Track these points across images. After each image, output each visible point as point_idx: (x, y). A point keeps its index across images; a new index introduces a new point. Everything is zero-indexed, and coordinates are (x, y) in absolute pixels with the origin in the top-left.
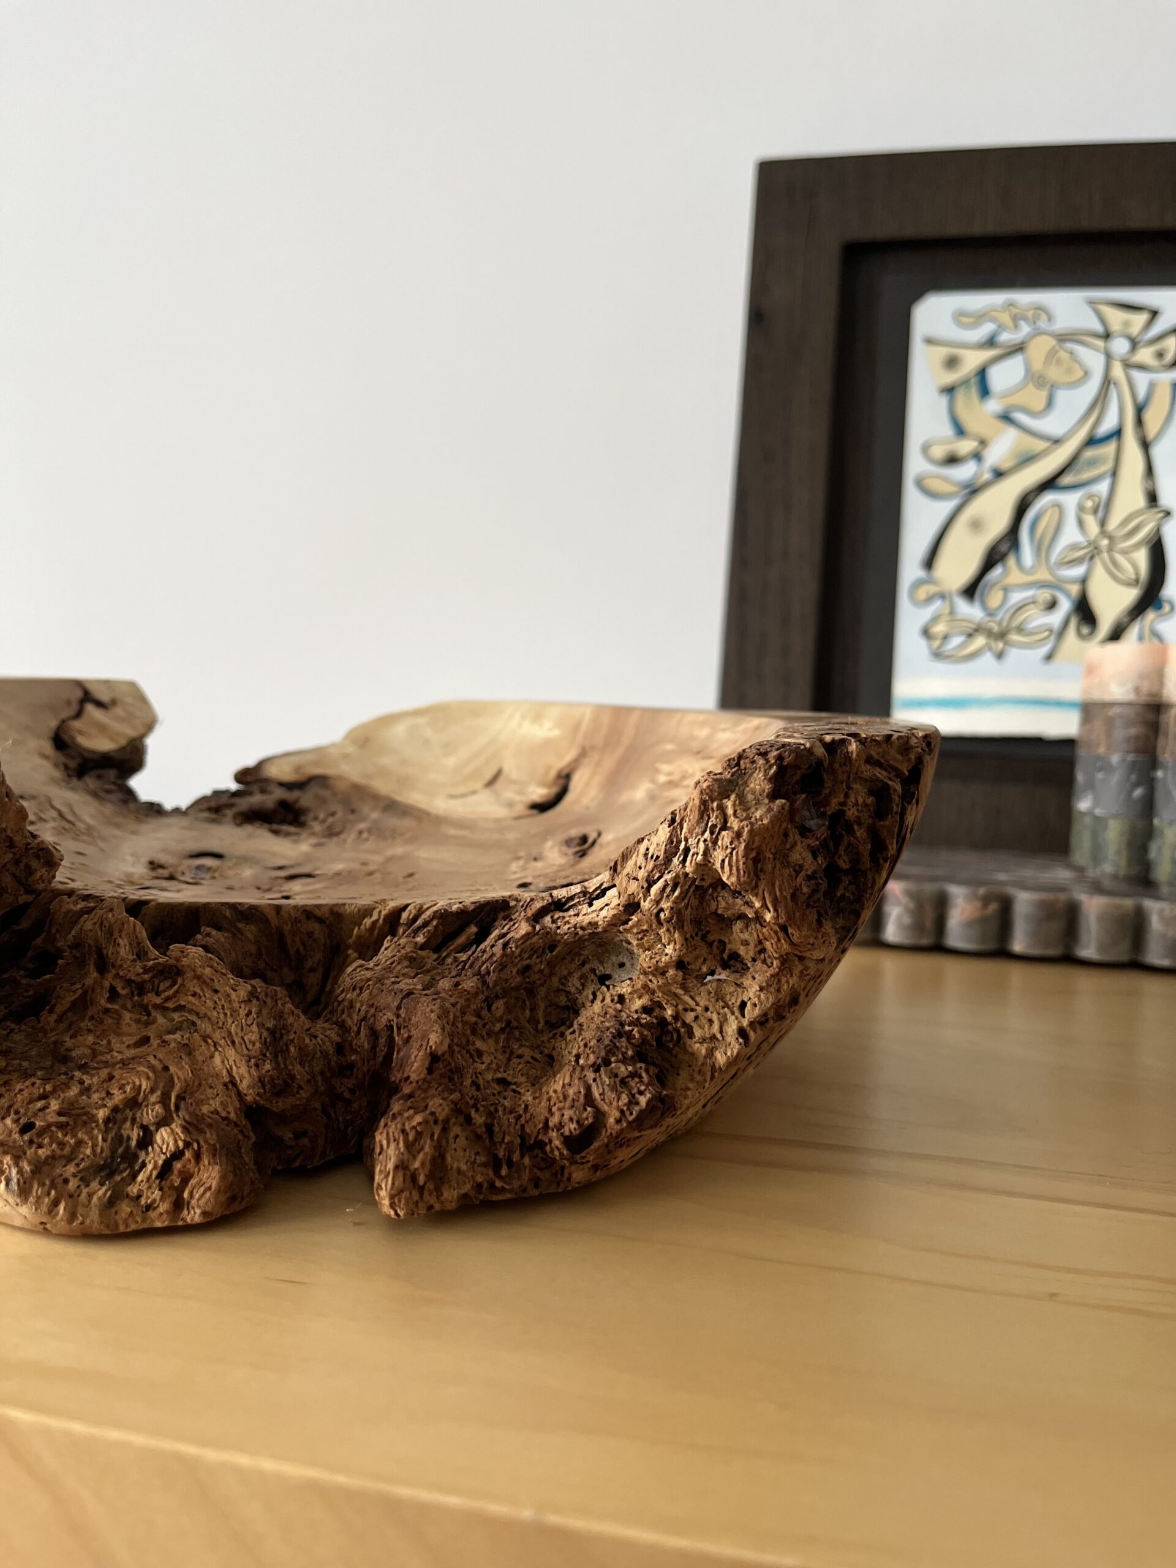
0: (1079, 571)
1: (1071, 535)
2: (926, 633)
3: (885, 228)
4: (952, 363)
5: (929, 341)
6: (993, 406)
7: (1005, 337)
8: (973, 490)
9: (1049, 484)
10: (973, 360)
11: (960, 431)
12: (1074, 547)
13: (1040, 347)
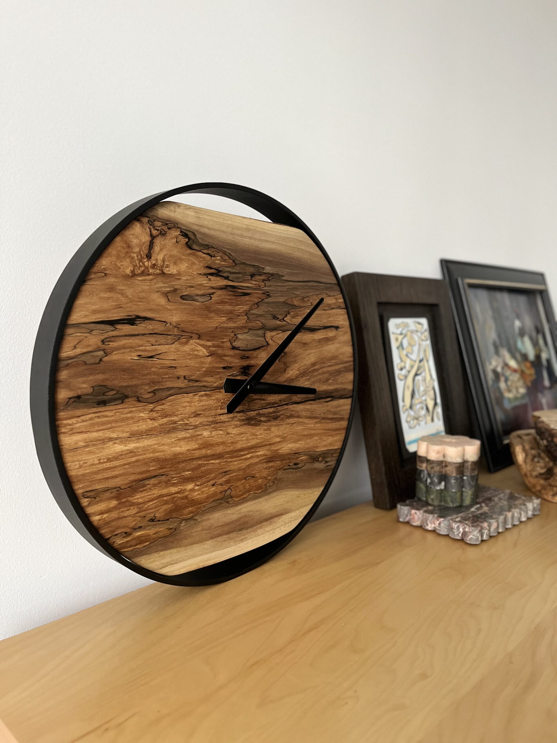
0: (424, 398)
1: (422, 388)
2: (407, 422)
3: (383, 299)
4: (397, 339)
5: (393, 333)
6: (405, 352)
7: (404, 332)
8: (406, 377)
9: (416, 375)
10: (400, 337)
11: (402, 360)
12: (423, 391)
13: (409, 334)
